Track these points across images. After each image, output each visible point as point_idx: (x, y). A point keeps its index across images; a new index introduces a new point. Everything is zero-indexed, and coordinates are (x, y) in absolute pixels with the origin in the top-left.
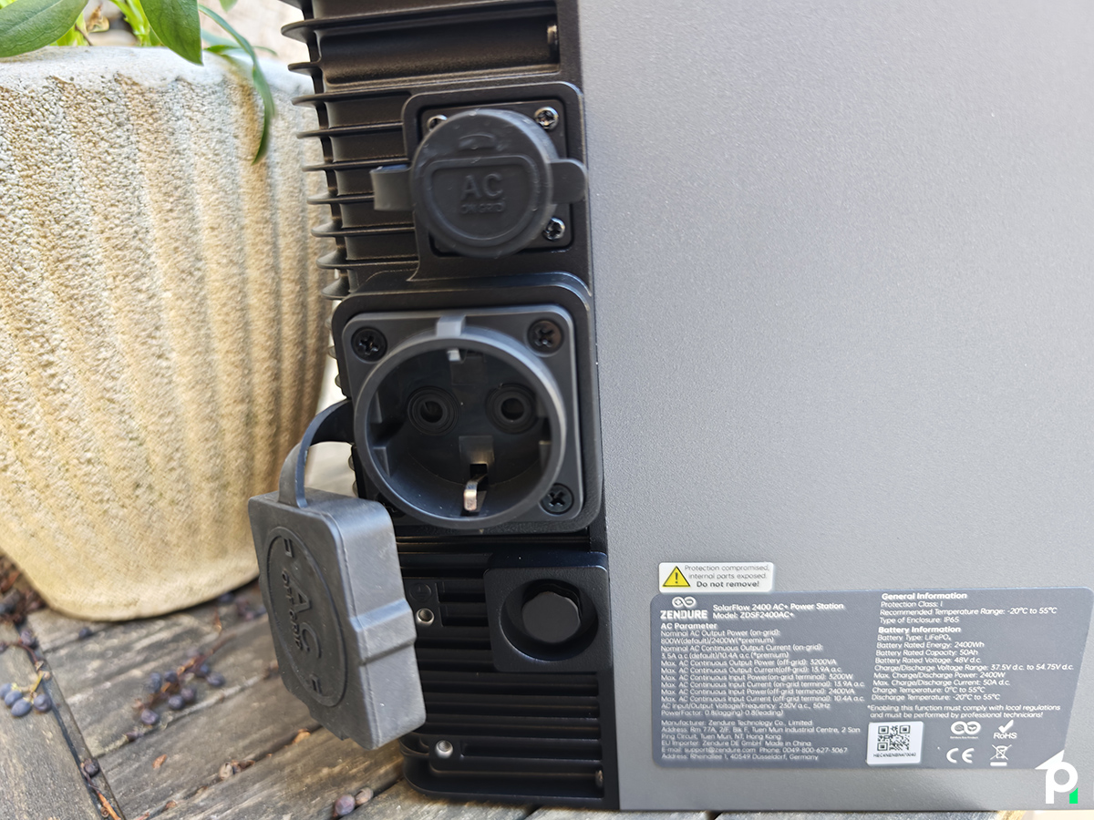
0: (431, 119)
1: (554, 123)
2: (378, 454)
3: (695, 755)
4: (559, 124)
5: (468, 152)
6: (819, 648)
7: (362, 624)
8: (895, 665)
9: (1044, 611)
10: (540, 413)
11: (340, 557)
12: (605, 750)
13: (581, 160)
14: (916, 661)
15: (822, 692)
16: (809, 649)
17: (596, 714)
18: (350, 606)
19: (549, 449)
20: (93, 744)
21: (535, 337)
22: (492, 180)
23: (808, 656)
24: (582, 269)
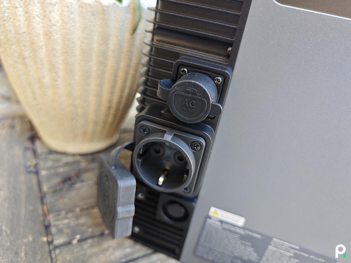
0: (182, 69)
1: (219, 83)
2: (138, 162)
3: (205, 256)
4: (221, 83)
5: (188, 92)
6: (249, 244)
7: (120, 209)
8: (270, 256)
9: (320, 260)
10: (187, 168)
11: (119, 191)
12: (181, 244)
13: (222, 105)
14: (277, 257)
15: (246, 255)
16: (247, 243)
17: (181, 236)
18: (118, 204)
19: (187, 178)
20: (45, 188)
21: (193, 145)
22: (192, 103)
23: (246, 245)
24: (214, 126)
